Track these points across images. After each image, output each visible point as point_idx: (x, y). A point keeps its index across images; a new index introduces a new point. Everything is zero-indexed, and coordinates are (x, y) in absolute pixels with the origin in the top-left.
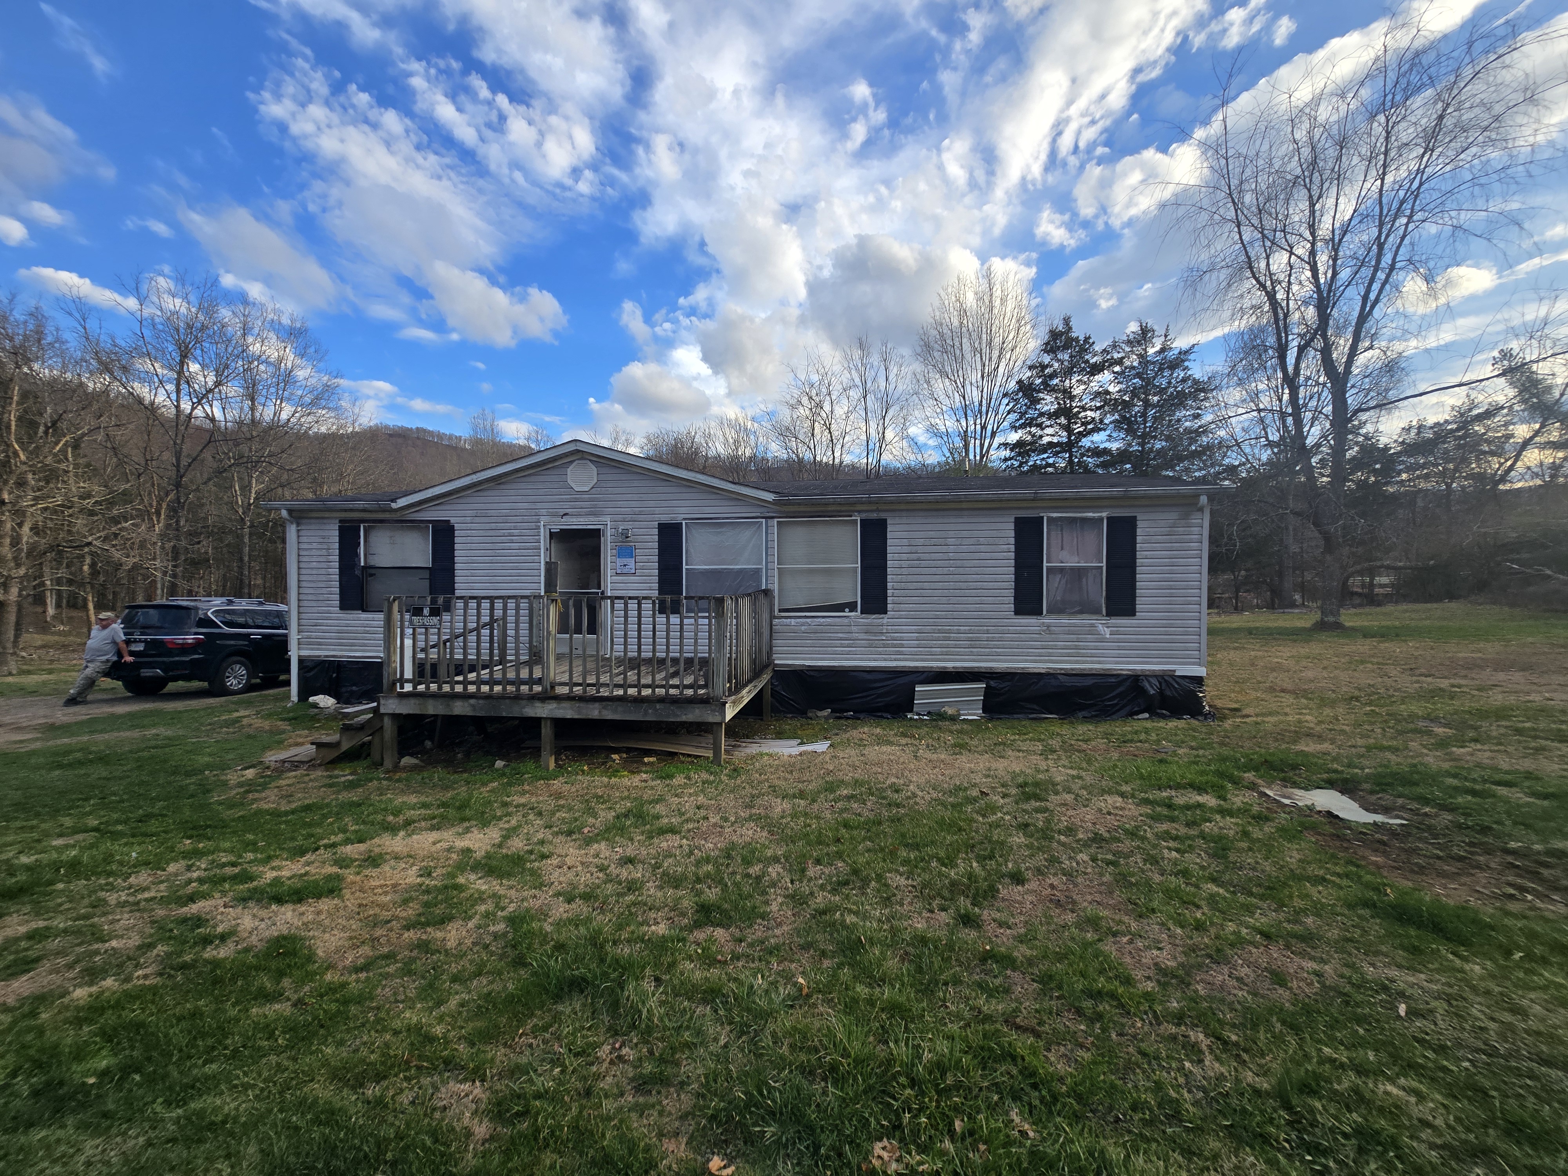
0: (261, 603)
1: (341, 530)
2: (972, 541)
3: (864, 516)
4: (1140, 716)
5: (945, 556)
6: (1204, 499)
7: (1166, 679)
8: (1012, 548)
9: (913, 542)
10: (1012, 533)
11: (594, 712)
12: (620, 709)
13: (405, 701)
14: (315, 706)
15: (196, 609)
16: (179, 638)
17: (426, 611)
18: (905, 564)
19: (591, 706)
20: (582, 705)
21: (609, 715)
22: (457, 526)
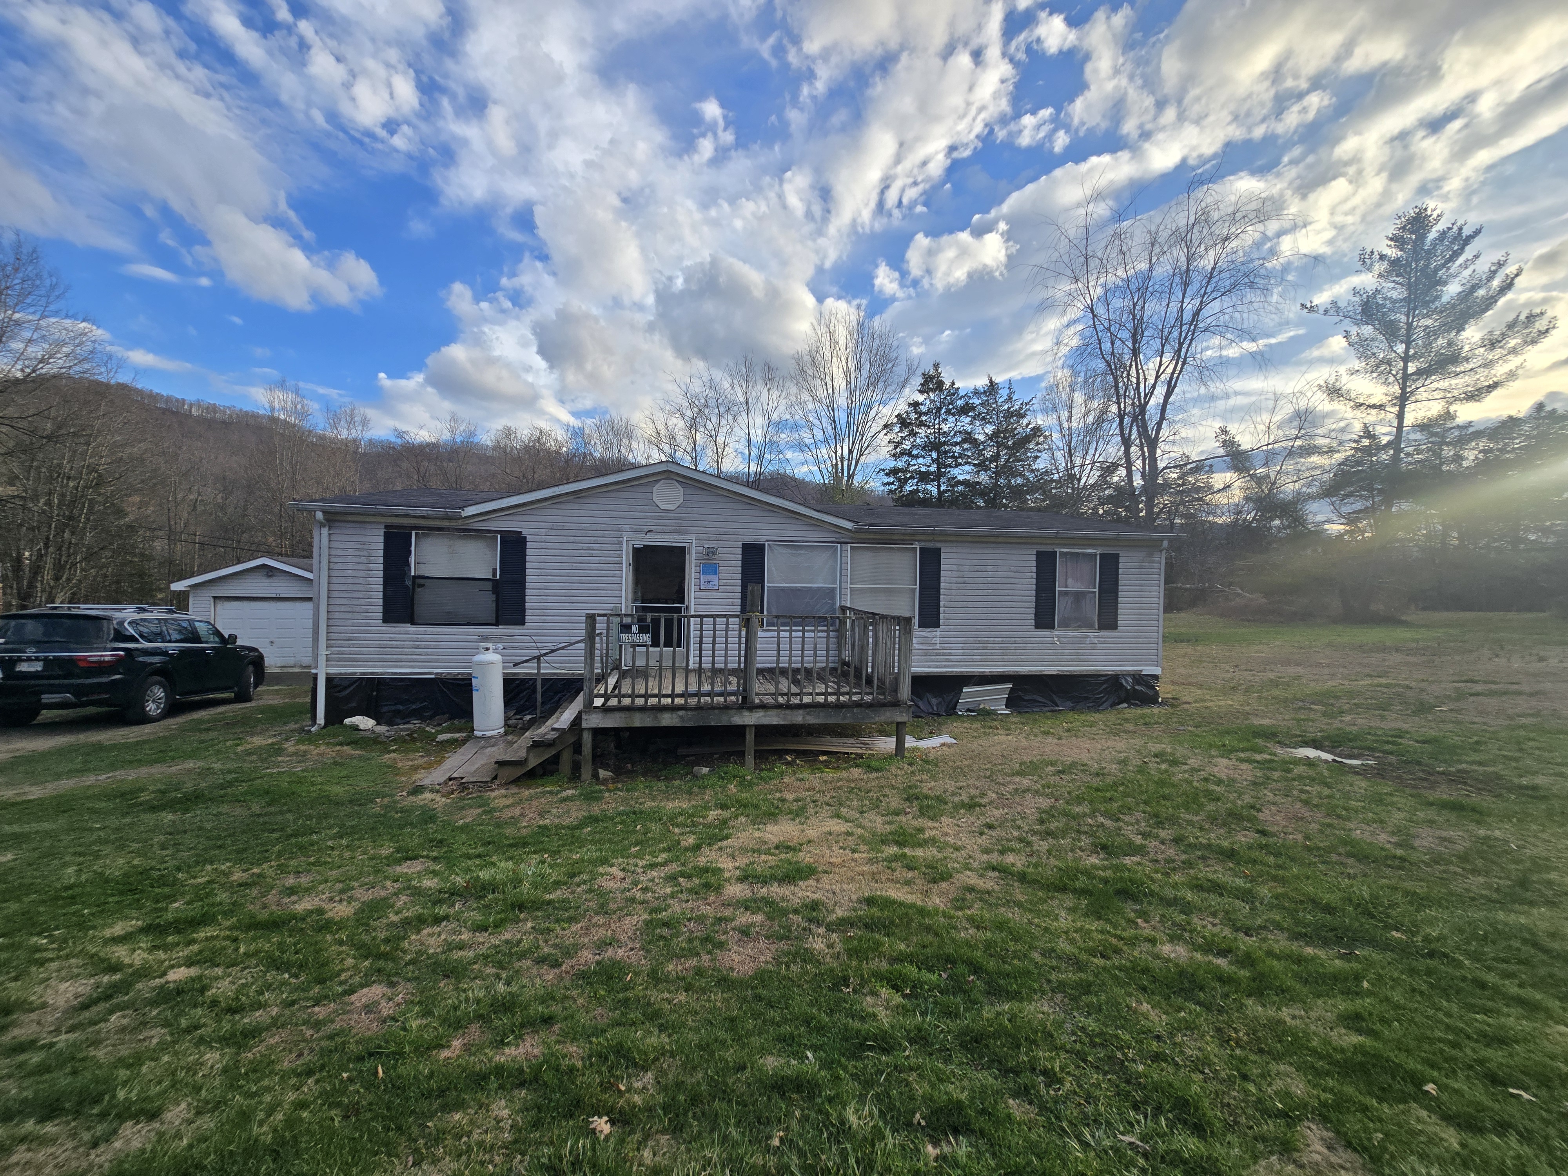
0: (171, 611)
1: (388, 537)
2: (1005, 569)
3: (923, 544)
4: (1122, 706)
5: (984, 580)
6: (1165, 544)
7: (1139, 678)
8: (1034, 575)
9: (961, 568)
10: (1034, 563)
11: (798, 718)
12: (822, 714)
13: (610, 715)
14: (355, 728)
15: (109, 619)
16: (94, 655)
17: (635, 629)
18: (954, 586)
19: (795, 712)
20: (788, 712)
21: (812, 720)
22: (529, 538)
